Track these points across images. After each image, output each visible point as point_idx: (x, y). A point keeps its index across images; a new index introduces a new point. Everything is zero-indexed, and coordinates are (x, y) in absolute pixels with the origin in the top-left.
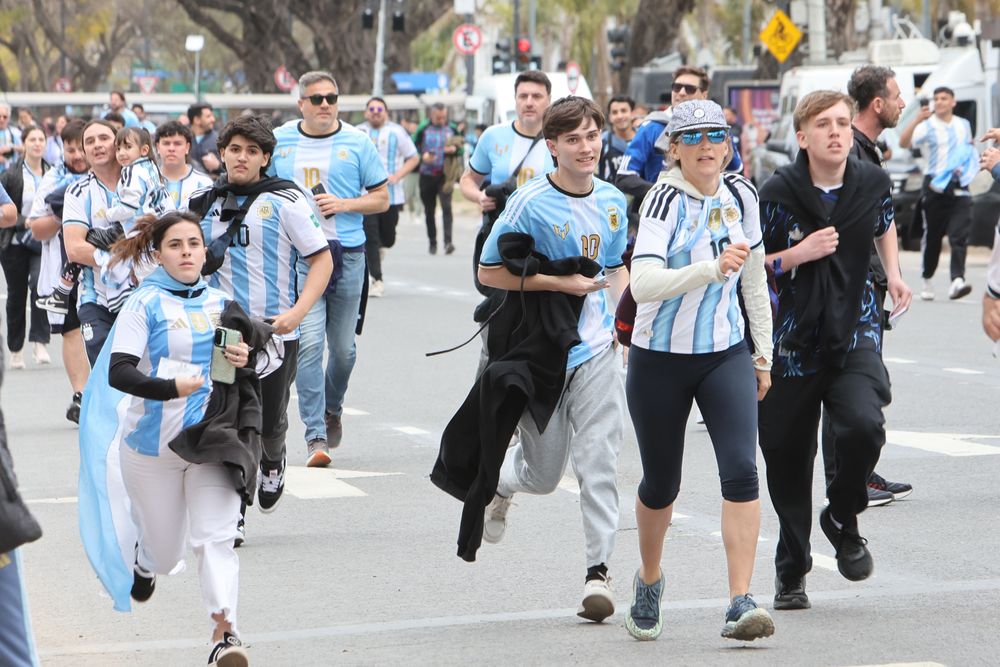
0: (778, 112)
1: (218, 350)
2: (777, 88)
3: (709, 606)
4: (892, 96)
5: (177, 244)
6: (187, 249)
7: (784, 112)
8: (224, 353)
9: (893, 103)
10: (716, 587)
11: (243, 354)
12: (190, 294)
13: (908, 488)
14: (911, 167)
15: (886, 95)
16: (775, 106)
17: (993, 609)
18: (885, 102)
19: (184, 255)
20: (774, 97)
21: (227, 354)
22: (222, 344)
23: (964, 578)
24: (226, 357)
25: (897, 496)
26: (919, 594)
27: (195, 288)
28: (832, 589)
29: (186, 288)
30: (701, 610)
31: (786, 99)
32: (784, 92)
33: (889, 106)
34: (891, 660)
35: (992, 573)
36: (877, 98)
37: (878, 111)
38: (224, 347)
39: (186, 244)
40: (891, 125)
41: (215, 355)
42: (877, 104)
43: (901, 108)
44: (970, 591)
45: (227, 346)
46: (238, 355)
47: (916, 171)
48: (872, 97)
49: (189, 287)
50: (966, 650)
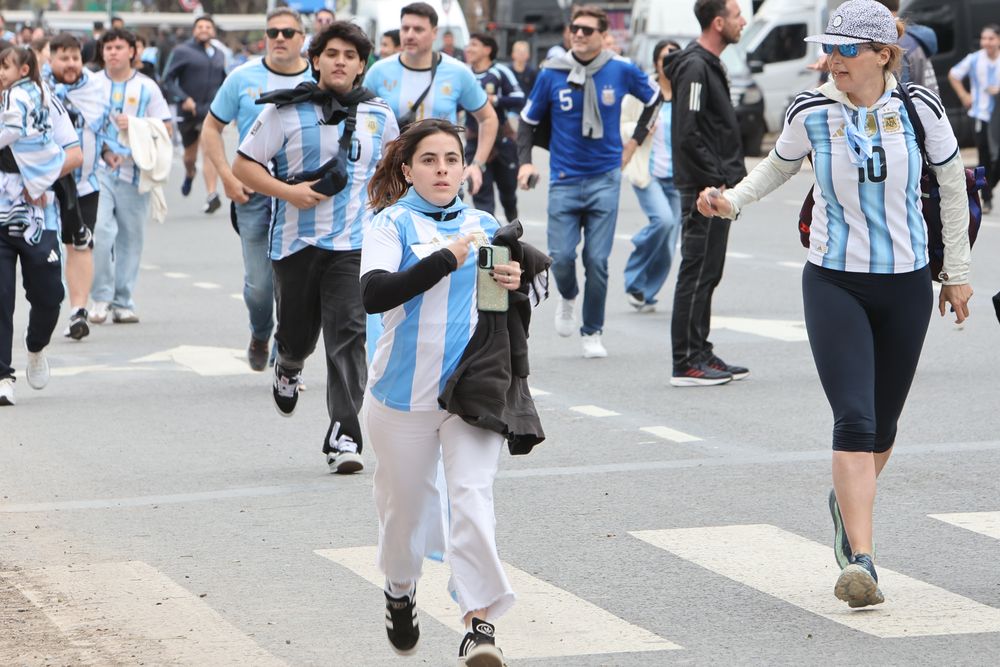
0: (630, 32)
1: (485, 273)
2: (629, 11)
3: (567, 473)
4: (732, 15)
5: (430, 158)
6: (443, 166)
7: (636, 32)
8: (492, 275)
9: (734, 21)
10: (573, 456)
11: (515, 274)
12: (443, 217)
13: (745, 371)
14: (748, 82)
15: (726, 14)
16: (627, 27)
17: (820, 477)
18: (725, 22)
19: (439, 173)
20: (626, 18)
21: (496, 275)
22: (488, 265)
23: (795, 450)
24: (495, 280)
25: (736, 377)
26: (755, 464)
27: (449, 210)
28: (678, 458)
29: (439, 210)
30: (560, 476)
31: (637, 22)
32: (636, 14)
33: (729, 24)
34: (731, 523)
35: (820, 445)
36: (717, 18)
37: (719, 29)
38: (492, 268)
39: (442, 160)
40: (734, 41)
41: (482, 279)
42: (718, 23)
43: (742, 26)
44: (801, 461)
45: (495, 265)
46: (509, 275)
47: (753, 86)
48: (714, 17)
49: (442, 210)
50: (797, 514)
